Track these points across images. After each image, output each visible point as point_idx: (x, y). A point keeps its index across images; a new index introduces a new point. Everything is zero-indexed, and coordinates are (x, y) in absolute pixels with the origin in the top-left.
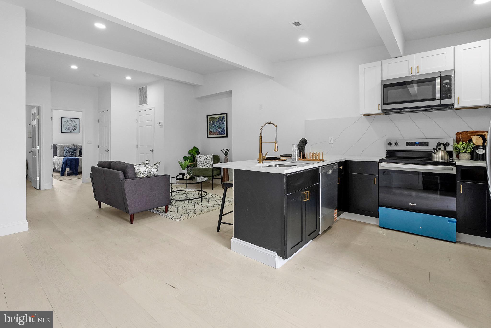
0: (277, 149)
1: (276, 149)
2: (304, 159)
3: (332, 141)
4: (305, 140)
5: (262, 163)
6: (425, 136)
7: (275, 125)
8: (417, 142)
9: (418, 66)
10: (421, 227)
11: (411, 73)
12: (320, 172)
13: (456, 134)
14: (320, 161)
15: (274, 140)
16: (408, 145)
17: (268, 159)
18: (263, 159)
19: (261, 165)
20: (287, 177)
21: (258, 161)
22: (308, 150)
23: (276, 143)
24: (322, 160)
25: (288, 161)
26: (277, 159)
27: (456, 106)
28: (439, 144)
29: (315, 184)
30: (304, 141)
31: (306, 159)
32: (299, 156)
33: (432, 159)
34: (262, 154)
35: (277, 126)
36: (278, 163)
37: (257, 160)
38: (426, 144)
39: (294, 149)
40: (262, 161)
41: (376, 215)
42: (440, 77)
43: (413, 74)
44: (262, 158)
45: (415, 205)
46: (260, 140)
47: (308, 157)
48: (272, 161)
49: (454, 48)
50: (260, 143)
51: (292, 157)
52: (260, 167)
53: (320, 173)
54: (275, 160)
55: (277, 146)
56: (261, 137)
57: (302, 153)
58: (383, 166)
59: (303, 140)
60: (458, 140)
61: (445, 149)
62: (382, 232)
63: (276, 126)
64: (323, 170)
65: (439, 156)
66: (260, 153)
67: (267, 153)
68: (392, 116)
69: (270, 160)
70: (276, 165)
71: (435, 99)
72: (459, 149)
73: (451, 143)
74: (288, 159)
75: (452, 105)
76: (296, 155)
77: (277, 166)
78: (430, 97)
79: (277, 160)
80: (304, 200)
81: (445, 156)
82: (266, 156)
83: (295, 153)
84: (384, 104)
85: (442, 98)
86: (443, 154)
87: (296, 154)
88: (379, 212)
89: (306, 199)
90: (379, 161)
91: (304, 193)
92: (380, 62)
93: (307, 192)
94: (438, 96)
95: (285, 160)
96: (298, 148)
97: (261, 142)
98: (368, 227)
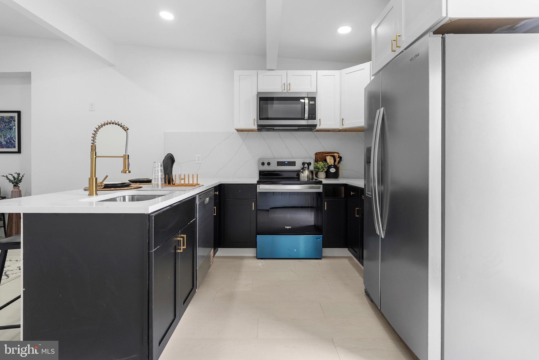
0: (128, 169)
1: (126, 169)
2: (170, 184)
3: (200, 160)
4: (172, 157)
5: (97, 194)
6: (292, 156)
7: (123, 128)
8: (286, 162)
9: (290, 84)
10: (295, 250)
11: (284, 89)
12: (197, 202)
13: (315, 154)
14: (195, 186)
15: (122, 154)
16: (279, 165)
17: (108, 187)
18: (98, 188)
19: (95, 199)
20: (153, 218)
21: (87, 193)
22: (176, 170)
23: (126, 158)
24: (198, 184)
25: (146, 190)
26: (123, 186)
27: (318, 127)
28: (304, 164)
29: (191, 222)
30: (170, 157)
31: (174, 184)
32: (163, 180)
33: (300, 178)
34: (96, 179)
35: (128, 129)
36: (127, 193)
37: (85, 190)
38: (293, 164)
39: (156, 169)
40: (96, 190)
41: (253, 245)
42: (308, 97)
43: (286, 91)
44: (96, 187)
45: (291, 227)
46: (91, 153)
47: (177, 181)
48: (116, 190)
49: (317, 72)
50: (92, 159)
51: (153, 182)
52: (91, 203)
53: (197, 204)
54: (122, 188)
55: (129, 164)
56: (93, 148)
57: (167, 175)
58: (262, 188)
59: (169, 155)
60: (317, 160)
61: (308, 168)
62: (261, 264)
63: (126, 129)
64: (201, 199)
65: (305, 175)
66: (91, 177)
67: (107, 176)
68: (265, 134)
69: (112, 189)
70: (124, 197)
71: (303, 119)
72: (319, 169)
73: (313, 163)
74: (144, 186)
75: (315, 126)
76: (160, 179)
77: (127, 198)
78: (300, 116)
79: (125, 188)
80: (178, 251)
81: (310, 176)
82: (105, 183)
83: (158, 176)
84: (260, 119)
85: (309, 118)
86: (308, 173)
87: (160, 177)
88: (256, 242)
89: (182, 247)
90: (257, 182)
91: (178, 239)
92: (256, 71)
93: (182, 236)
94: (306, 115)
95: (140, 187)
96: (162, 168)
97: (94, 156)
98: (246, 262)
